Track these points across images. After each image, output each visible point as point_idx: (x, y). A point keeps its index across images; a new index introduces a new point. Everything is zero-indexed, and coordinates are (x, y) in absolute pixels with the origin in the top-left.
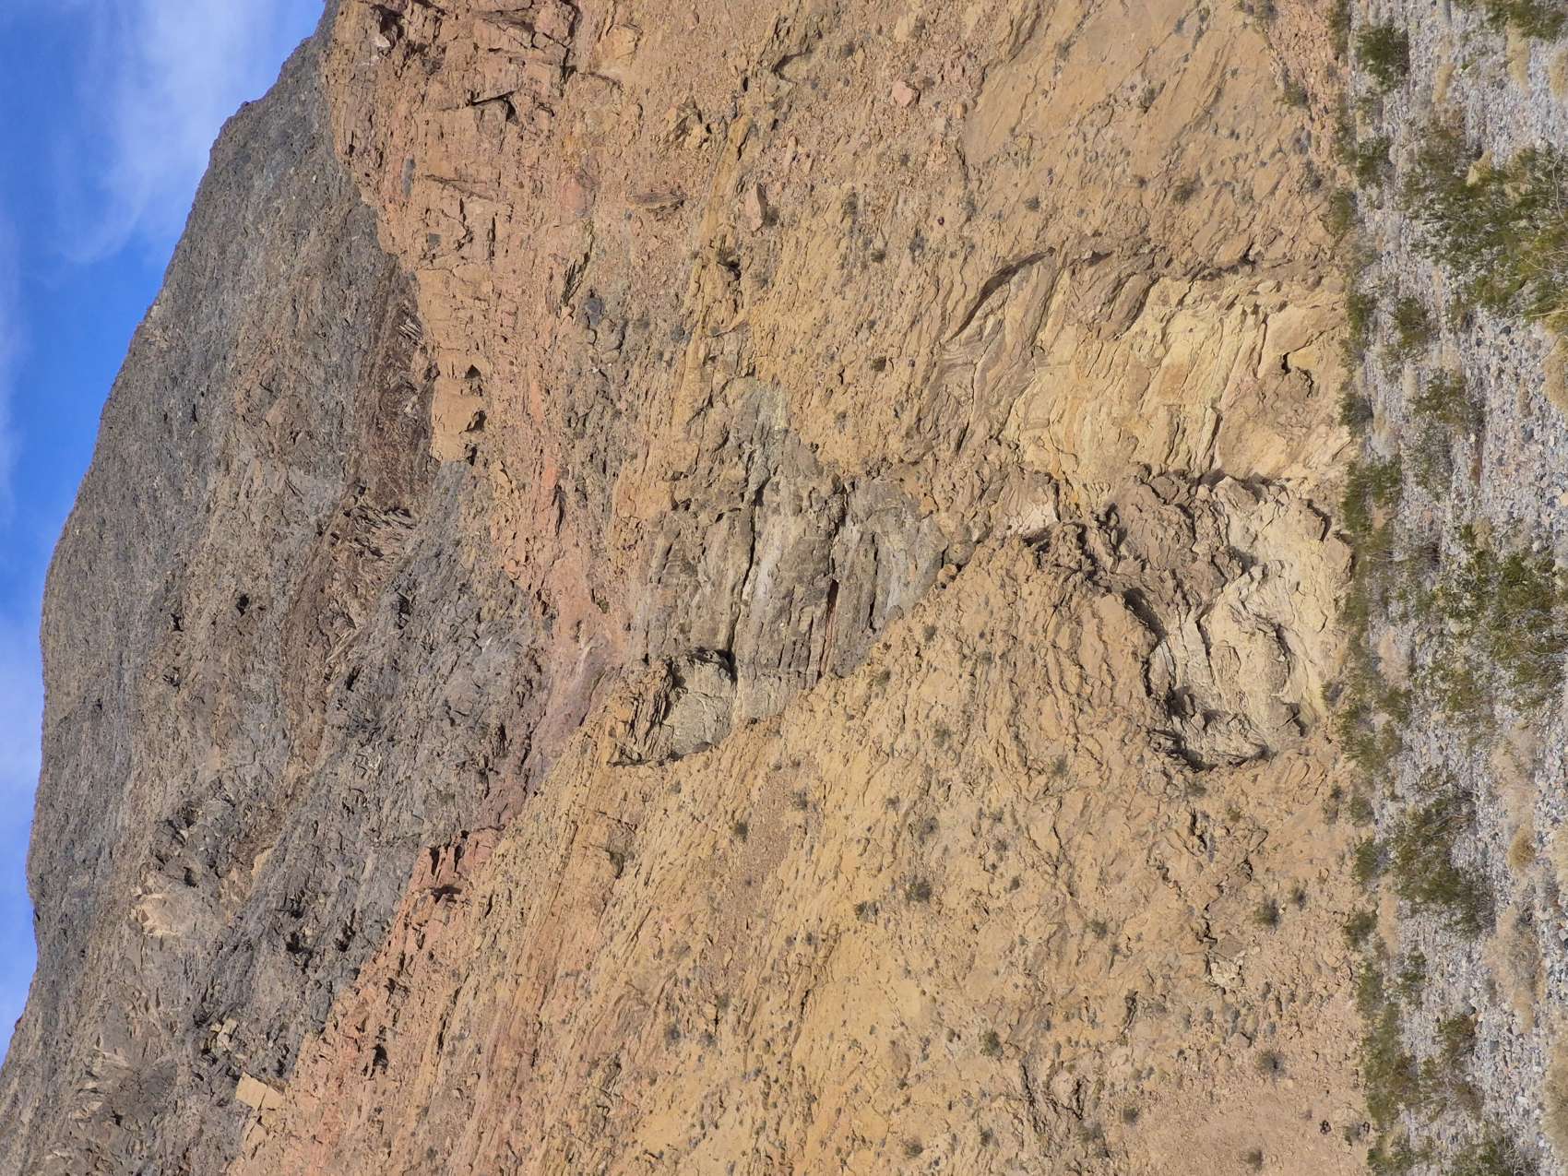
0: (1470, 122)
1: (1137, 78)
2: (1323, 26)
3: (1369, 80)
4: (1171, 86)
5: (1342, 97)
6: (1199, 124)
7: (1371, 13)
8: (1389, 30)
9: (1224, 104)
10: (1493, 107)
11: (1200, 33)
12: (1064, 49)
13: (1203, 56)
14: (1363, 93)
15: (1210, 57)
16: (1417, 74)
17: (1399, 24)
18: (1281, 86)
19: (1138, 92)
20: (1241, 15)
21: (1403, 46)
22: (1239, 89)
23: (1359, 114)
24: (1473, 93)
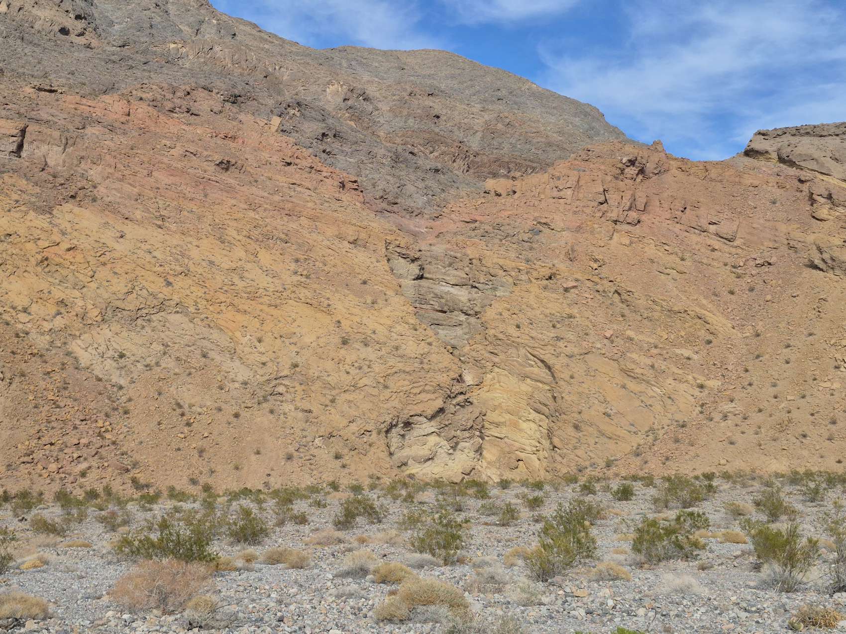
0: (602, 521)
1: (614, 411)
2: (633, 472)
3: (615, 488)
4: (612, 422)
5: (609, 479)
6: (600, 432)
7: (638, 488)
8: (632, 494)
9: (606, 440)
10: (608, 529)
11: (630, 432)
12: (624, 387)
13: (622, 433)
14: (611, 486)
15: (622, 435)
16: (618, 504)
17: (634, 498)
18: (613, 458)
19: (610, 411)
20: (635, 445)
21: (627, 499)
22: (611, 445)
23: (604, 484)
24: (612, 522)
